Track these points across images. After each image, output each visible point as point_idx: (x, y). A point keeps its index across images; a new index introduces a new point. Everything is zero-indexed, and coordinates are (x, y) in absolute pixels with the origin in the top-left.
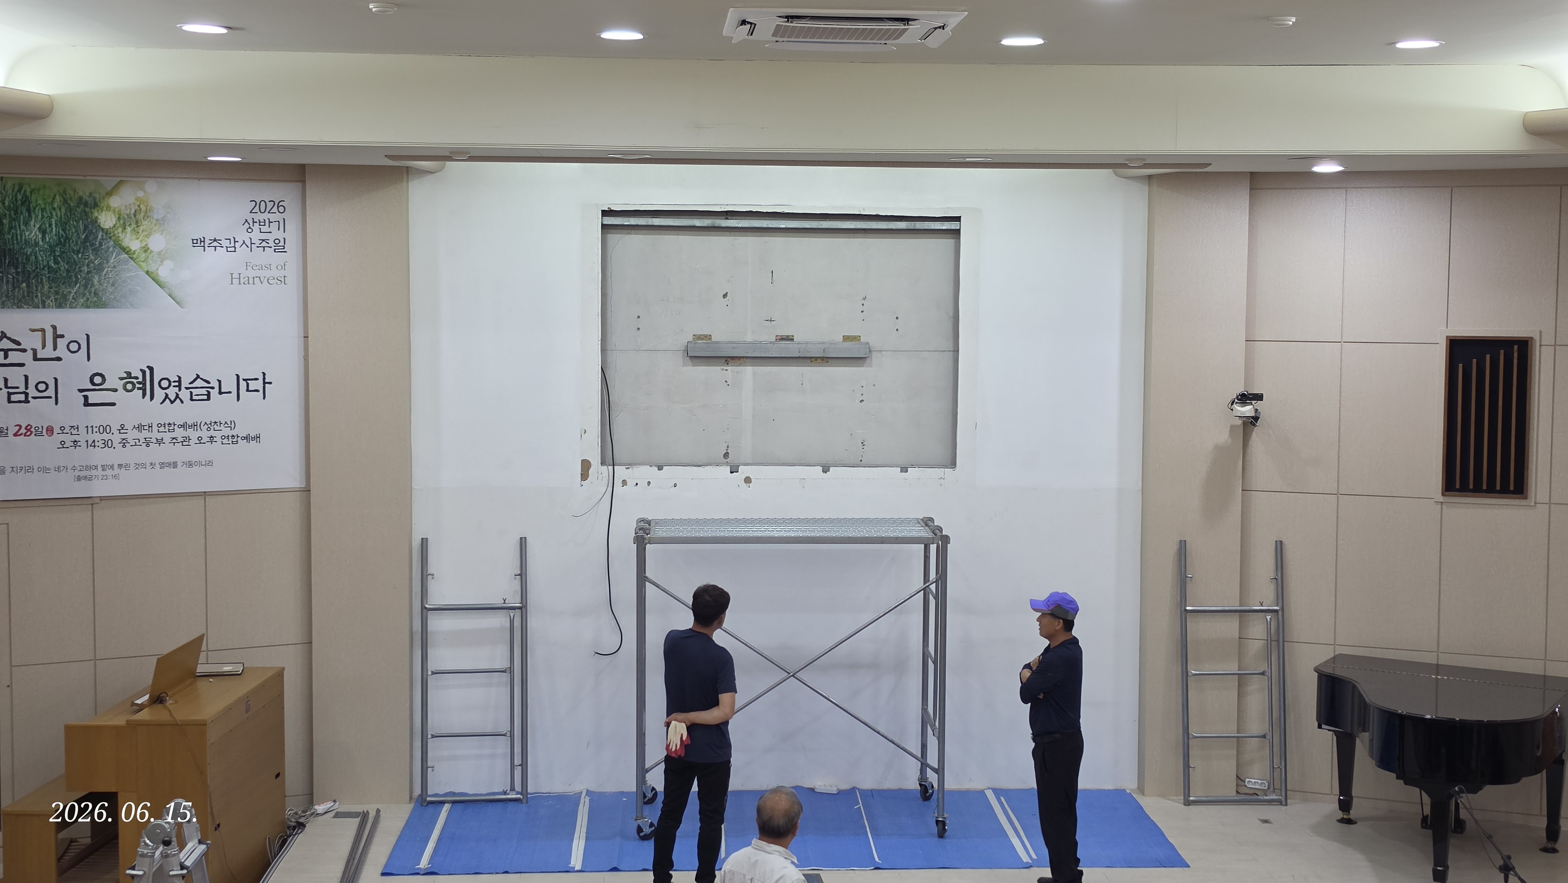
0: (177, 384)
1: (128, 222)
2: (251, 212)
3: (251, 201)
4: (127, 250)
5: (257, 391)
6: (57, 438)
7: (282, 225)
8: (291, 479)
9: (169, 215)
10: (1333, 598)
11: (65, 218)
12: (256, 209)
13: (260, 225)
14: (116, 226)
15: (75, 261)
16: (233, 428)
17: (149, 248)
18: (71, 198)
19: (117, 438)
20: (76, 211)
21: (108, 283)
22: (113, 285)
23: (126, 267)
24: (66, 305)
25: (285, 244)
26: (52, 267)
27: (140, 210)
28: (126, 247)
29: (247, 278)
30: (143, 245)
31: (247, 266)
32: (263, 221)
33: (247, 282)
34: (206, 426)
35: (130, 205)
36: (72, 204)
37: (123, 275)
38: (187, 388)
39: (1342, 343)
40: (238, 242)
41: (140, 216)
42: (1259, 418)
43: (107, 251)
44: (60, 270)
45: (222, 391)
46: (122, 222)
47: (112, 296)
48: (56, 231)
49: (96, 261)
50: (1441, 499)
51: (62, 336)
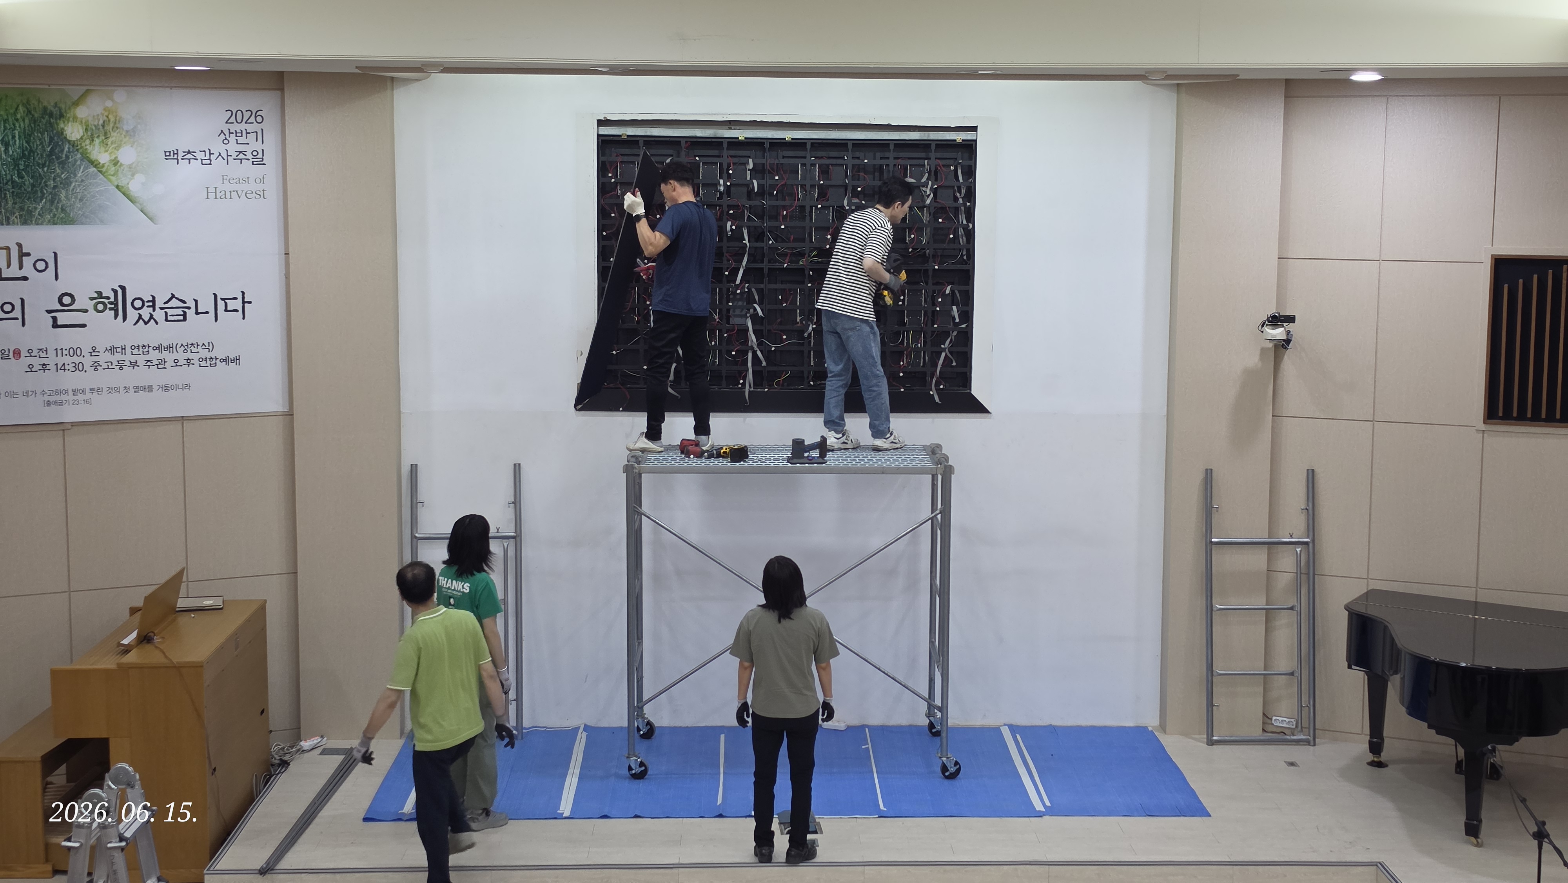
0: (151, 304)
1: (96, 134)
2: (226, 123)
3: (226, 111)
4: (95, 163)
5: (237, 311)
6: (25, 361)
7: (260, 136)
8: (274, 403)
9: (139, 126)
10: (1367, 530)
11: (29, 130)
12: (233, 119)
13: (236, 136)
14: (84, 138)
15: (40, 175)
16: (211, 350)
17: (118, 161)
18: (35, 109)
19: (88, 361)
20: (40, 122)
21: (76, 198)
22: (81, 200)
23: (95, 181)
24: (31, 221)
25: (263, 156)
26: (17, 182)
27: (109, 121)
28: (95, 160)
29: (223, 192)
30: (113, 158)
31: (223, 179)
32: (240, 132)
33: (224, 196)
34: (183, 348)
35: (98, 115)
36: (36, 115)
37: (92, 190)
38: (162, 309)
39: (1381, 261)
40: (213, 154)
41: (109, 128)
42: (1291, 340)
43: (74, 165)
44: (25, 184)
45: (199, 311)
46: (89, 133)
47: (80, 212)
48: (20, 144)
49: (63, 176)
50: (1483, 427)
51: (28, 254)
